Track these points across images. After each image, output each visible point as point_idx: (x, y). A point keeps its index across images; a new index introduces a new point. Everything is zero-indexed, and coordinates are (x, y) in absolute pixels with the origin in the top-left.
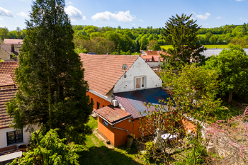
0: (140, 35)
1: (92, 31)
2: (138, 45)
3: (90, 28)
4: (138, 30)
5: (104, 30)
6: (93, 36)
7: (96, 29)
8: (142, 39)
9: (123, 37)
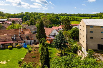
0: (61, 17)
1: (42, 15)
2: (60, 21)
3: (41, 13)
4: (61, 14)
5: (46, 14)
6: (42, 17)
7: (43, 14)
8: (62, 19)
9: (54, 19)
